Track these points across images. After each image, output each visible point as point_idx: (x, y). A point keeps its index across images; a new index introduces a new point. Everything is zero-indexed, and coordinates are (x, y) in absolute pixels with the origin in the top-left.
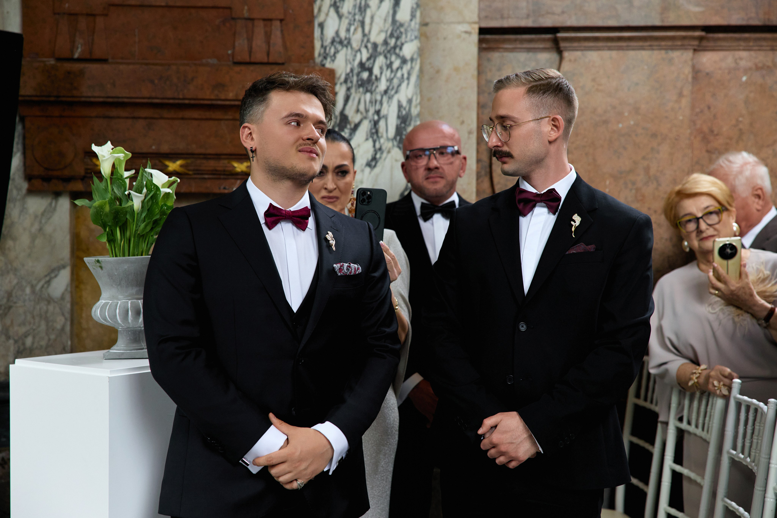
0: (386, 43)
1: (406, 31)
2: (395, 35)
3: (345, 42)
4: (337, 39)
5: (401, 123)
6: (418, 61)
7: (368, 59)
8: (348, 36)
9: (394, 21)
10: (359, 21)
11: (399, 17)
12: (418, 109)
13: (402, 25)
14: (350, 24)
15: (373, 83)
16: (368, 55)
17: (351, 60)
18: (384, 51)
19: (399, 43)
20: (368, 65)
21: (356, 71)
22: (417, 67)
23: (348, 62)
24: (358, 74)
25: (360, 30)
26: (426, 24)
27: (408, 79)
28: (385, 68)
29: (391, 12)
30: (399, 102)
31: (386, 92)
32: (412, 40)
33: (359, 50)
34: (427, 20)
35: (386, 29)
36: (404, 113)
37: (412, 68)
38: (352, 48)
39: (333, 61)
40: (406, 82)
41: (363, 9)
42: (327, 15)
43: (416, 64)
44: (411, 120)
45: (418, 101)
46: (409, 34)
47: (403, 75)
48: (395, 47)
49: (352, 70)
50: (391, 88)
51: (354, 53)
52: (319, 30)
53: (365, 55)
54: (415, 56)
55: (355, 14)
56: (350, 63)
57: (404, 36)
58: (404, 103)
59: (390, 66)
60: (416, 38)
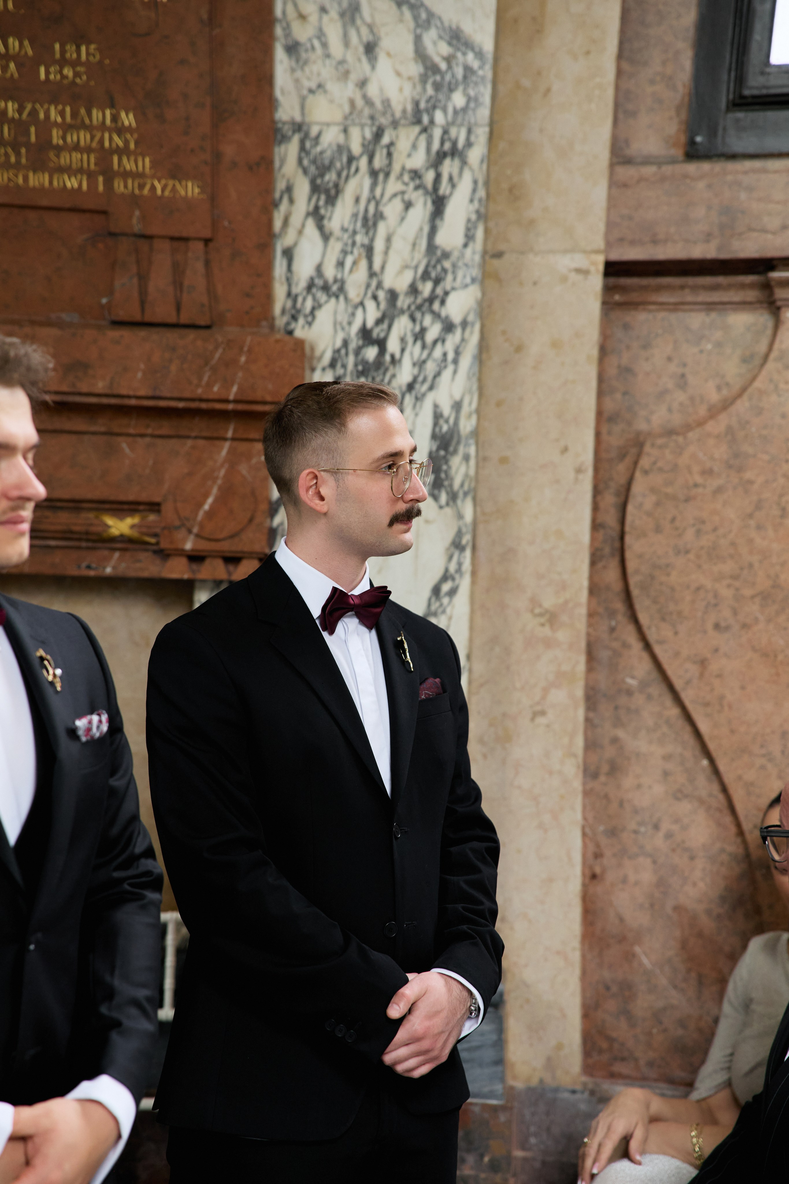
0: (413, 290)
1: (454, 266)
2: (433, 275)
3: (335, 288)
4: (319, 282)
5: (439, 448)
6: (477, 327)
7: (379, 322)
8: (339, 276)
9: (431, 247)
10: (363, 245)
11: (440, 239)
12: (474, 420)
13: (446, 255)
14: (345, 252)
15: (386, 370)
16: (379, 315)
17: (345, 324)
18: (409, 307)
19: (439, 291)
20: (377, 332)
21: (353, 346)
22: (474, 339)
23: (338, 327)
24: (358, 351)
25: (363, 264)
26: (499, 255)
27: (456, 361)
28: (410, 339)
29: (426, 229)
30: (436, 406)
31: (410, 387)
32: (466, 286)
33: (362, 304)
34: (502, 247)
35: (414, 263)
36: (445, 428)
37: (463, 340)
38: (346, 299)
39: (310, 324)
40: (451, 368)
41: (371, 223)
42: (300, 232)
43: (472, 333)
44: (458, 442)
45: (474, 405)
46: (460, 274)
47: (445, 355)
48: (431, 300)
49: (346, 343)
50: (420, 379)
51: (350, 310)
52: (285, 263)
53: (372, 313)
54: (471, 318)
55: (355, 233)
56: (343, 329)
57: (449, 277)
58: (446, 410)
59: (420, 335)
60: (473, 280)
